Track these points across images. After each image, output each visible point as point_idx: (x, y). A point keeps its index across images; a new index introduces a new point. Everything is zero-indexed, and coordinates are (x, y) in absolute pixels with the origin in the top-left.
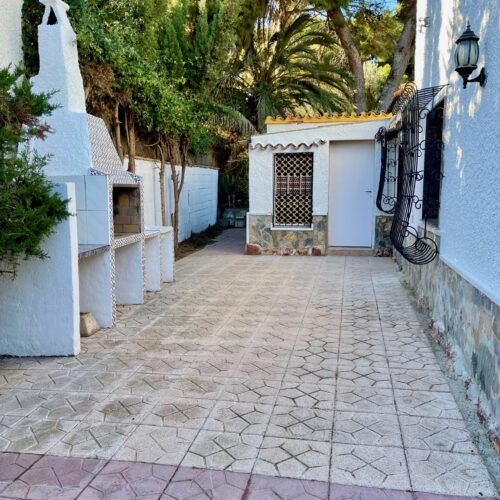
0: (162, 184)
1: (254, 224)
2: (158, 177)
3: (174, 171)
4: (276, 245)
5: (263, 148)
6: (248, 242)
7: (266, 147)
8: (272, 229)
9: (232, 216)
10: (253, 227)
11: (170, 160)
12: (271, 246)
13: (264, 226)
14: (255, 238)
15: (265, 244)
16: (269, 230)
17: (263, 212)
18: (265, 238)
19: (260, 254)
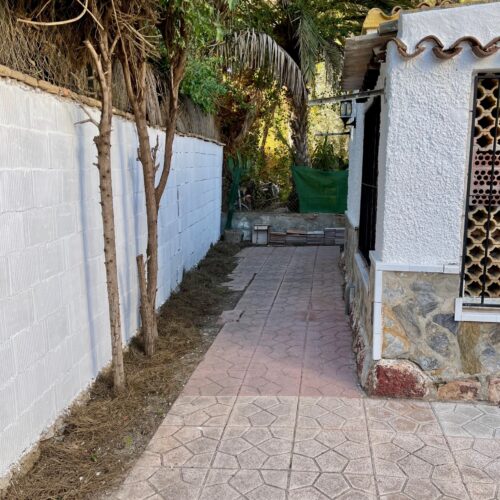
0: (105, 176)
1: (399, 300)
2: (92, 151)
3: (143, 138)
4: (471, 366)
5: (440, 53)
6: (377, 354)
7: (453, 50)
8: (461, 316)
9: (246, 225)
10: (396, 310)
11: (131, 108)
12: (452, 370)
13: (433, 306)
14: (399, 344)
15: (434, 363)
16: (449, 320)
17: (431, 264)
18: (434, 343)
19: (420, 395)
